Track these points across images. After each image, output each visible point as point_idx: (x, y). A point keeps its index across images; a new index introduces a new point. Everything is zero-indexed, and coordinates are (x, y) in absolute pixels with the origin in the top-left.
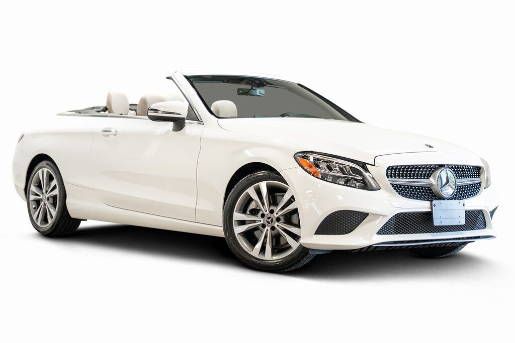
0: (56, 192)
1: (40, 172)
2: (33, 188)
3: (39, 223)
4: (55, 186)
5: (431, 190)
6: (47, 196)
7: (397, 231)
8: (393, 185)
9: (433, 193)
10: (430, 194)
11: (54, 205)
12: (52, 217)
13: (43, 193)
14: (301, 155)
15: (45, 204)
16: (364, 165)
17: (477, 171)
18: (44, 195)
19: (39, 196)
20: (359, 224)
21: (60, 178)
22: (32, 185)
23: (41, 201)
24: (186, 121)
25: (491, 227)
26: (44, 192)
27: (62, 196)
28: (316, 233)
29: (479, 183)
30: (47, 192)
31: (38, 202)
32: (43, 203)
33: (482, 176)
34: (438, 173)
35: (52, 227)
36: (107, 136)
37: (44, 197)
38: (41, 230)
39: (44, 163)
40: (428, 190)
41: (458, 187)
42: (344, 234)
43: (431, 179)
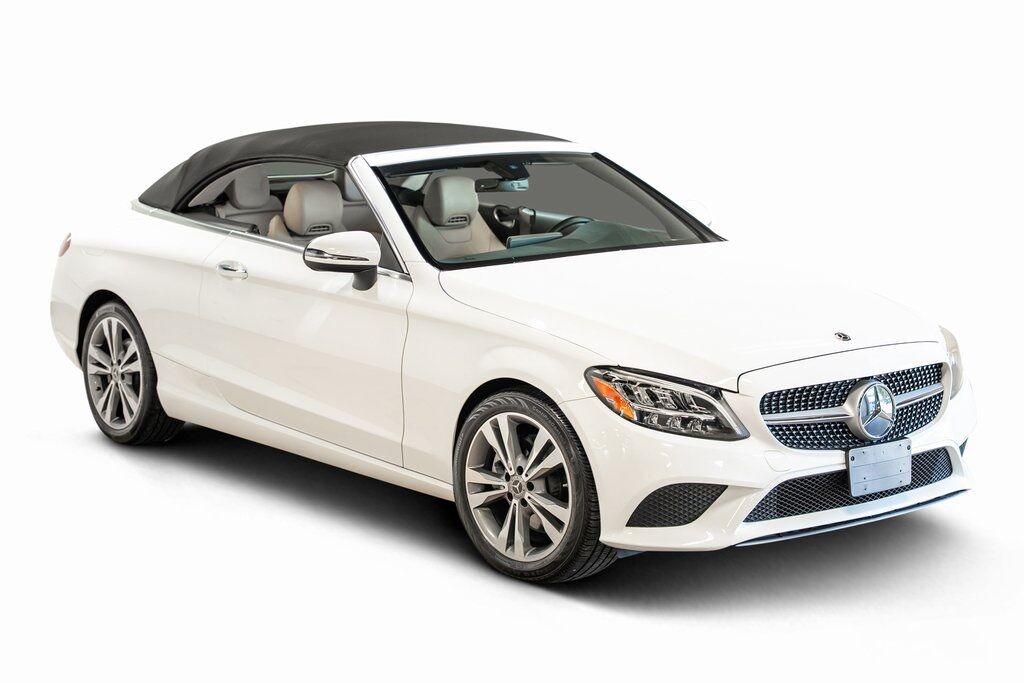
0: (137, 366)
1: (104, 322)
2: (93, 352)
3: (107, 419)
4: (135, 354)
5: (846, 427)
6: (121, 371)
7: (781, 512)
8: (772, 428)
9: (850, 432)
10: (845, 436)
11: (135, 388)
12: (131, 412)
13: (112, 364)
14: (597, 371)
15: (117, 385)
16: (717, 393)
17: (936, 372)
18: (114, 367)
19: (105, 367)
20: (710, 505)
21: (142, 341)
22: (91, 347)
23: (109, 378)
24: (379, 269)
25: (962, 472)
26: (115, 362)
27: (148, 375)
28: (629, 524)
29: (939, 395)
30: (119, 362)
31: (105, 380)
32: (113, 383)
33: (944, 379)
34: (859, 393)
35: (133, 431)
36: (230, 278)
37: (116, 371)
38: (112, 433)
39: (110, 306)
40: (841, 427)
41: (898, 411)
42: (680, 524)
43: (846, 406)
